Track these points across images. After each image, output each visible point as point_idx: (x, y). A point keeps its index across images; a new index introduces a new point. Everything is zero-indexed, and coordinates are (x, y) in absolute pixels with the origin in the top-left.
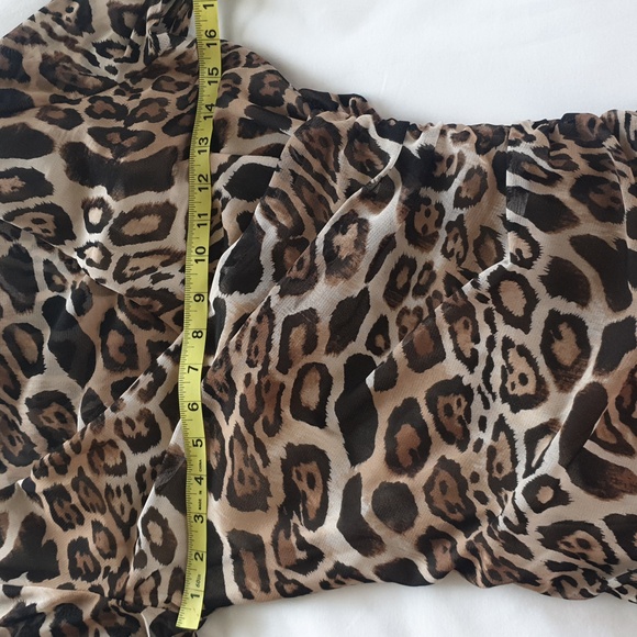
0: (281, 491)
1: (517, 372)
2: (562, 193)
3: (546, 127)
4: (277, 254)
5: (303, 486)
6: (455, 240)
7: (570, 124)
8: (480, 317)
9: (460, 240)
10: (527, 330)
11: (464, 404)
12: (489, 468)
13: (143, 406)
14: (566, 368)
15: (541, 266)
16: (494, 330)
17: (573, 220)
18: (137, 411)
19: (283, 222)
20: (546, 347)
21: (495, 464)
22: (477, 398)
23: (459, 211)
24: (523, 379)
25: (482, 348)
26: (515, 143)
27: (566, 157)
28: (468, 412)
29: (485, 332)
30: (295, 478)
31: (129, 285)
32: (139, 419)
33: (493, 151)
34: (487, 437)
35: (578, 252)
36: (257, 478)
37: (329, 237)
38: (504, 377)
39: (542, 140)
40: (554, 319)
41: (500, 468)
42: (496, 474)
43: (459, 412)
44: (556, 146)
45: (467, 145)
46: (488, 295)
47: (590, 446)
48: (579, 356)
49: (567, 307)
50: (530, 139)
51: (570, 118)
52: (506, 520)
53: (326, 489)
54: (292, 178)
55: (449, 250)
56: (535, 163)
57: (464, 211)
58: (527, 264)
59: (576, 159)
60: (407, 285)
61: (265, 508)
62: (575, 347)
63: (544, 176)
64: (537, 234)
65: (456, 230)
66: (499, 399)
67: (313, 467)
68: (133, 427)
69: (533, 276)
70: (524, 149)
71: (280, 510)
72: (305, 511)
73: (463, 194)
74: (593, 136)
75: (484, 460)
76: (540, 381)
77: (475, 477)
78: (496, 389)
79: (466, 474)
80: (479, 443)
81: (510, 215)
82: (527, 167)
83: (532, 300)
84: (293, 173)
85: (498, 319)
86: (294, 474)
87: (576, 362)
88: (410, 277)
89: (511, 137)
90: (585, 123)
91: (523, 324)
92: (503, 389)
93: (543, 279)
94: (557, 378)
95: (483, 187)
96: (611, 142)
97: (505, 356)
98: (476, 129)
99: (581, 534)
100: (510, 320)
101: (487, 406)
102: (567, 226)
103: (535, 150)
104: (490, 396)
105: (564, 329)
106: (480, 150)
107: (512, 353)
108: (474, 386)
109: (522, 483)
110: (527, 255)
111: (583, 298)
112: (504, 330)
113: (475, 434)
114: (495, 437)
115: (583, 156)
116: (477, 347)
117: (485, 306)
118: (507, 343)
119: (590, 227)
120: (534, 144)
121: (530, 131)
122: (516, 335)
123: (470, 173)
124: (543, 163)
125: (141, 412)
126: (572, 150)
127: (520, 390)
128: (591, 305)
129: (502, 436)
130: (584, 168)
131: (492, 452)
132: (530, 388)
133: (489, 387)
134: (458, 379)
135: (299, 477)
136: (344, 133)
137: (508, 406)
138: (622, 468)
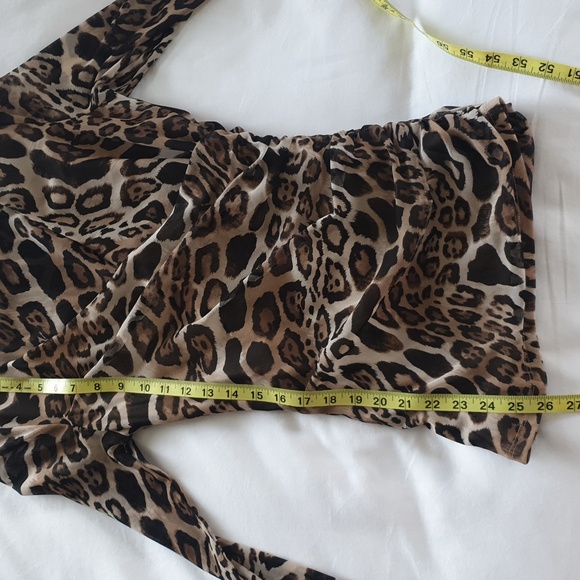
0: (187, 352)
1: (334, 278)
2: (363, 174)
3: (352, 134)
4: (194, 215)
5: (200, 348)
6: (305, 203)
7: (366, 133)
8: (314, 246)
9: (307, 203)
10: (341, 254)
11: (302, 297)
12: (316, 336)
14: (362, 277)
15: (351, 216)
16: (322, 254)
17: (369, 189)
19: (197, 196)
20: (352, 264)
21: (319, 334)
22: (309, 295)
23: (307, 186)
24: (338, 283)
25: (314, 265)
26: (335, 143)
27: (363, 151)
28: (303, 302)
29: (316, 254)
30: (193, 344)
31: (88, 236)
33: (323, 149)
34: (314, 318)
35: (372, 208)
37: (223, 203)
38: (326, 282)
39: (350, 141)
40: (357, 247)
41: (321, 335)
42: (319, 339)
43: (298, 302)
44: (358, 145)
45: (308, 146)
46: (321, 233)
47: (372, 321)
48: (370, 271)
49: (364, 241)
50: (343, 140)
51: (366, 128)
52: (321, 366)
53: (214, 348)
54: (199, 168)
55: (301, 209)
56: (346, 155)
57: (309, 186)
58: (344, 215)
59: (369, 152)
60: (278, 233)
61: (179, 363)
62: (368, 265)
63: (351, 162)
64: (349, 197)
65: (305, 197)
66: (322, 296)
67: (203, 337)
69: (346, 223)
70: (340, 146)
71: (189, 363)
72: (203, 362)
73: (308, 175)
74: (379, 139)
75: (313, 332)
76: (347, 283)
77: (308, 342)
78: (320, 290)
79: (303, 340)
80: (310, 321)
81: (334, 186)
82: (342, 158)
83: (345, 237)
84: (199, 164)
85: (324, 246)
86: (193, 342)
87: (368, 274)
88: (278, 228)
89: (333, 141)
90: (374, 131)
91: (339, 250)
92: (325, 289)
93: (352, 224)
94: (356, 283)
95: (319, 171)
96: (388, 142)
97: (328, 269)
98: (313, 138)
99: (364, 373)
100: (331, 247)
101: (314, 300)
102: (366, 193)
103: (346, 147)
104: (316, 294)
105: (362, 253)
106: (316, 149)
107: (332, 267)
108: (308, 288)
109: (331, 343)
110: (344, 209)
111: (374, 237)
112: (328, 254)
113: (307, 316)
114: (318, 318)
115: (374, 151)
116: (311, 264)
117: (318, 239)
118: (329, 261)
119: (378, 193)
120: (345, 144)
121: (343, 137)
122: (334, 256)
123: (311, 162)
124: (350, 154)
126: (367, 148)
127: (335, 289)
128: (379, 240)
129: (322, 317)
130: (374, 158)
131: (317, 327)
132: (341, 288)
133: (316, 288)
134: (299, 282)
135: (197, 344)
136: (230, 142)
137: (326, 300)
138: (391, 335)
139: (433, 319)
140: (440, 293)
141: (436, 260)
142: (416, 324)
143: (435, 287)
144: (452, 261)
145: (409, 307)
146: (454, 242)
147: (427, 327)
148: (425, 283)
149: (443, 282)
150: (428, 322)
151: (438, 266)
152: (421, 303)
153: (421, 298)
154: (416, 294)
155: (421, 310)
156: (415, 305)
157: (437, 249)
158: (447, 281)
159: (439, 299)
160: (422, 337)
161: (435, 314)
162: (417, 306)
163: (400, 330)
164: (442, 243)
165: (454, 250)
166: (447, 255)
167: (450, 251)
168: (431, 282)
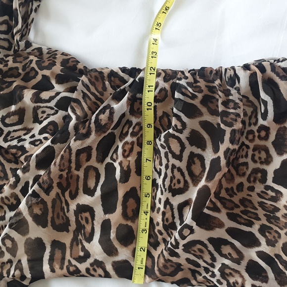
0: (75, 224)
1: (176, 178)
2: (196, 102)
3: (193, 72)
4: (76, 128)
5: (83, 222)
7: (202, 73)
8: (163, 155)
10: (181, 161)
12: (163, 220)
13: (12, 191)
14: (196, 176)
15: (186, 133)
16: (168, 161)
17: (201, 114)
18: (10, 193)
19: (78, 114)
20: (189, 167)
21: (165, 219)
22: (159, 190)
24: (179, 182)
25: (163, 168)
26: (180, 79)
27: (200, 87)
28: (156, 194)
29: (164, 161)
30: (80, 219)
32: (11, 197)
33: (171, 81)
34: (162, 207)
35: (202, 127)
36: (64, 217)
37: (97, 115)
38: (171, 181)
39: (191, 79)
40: (192, 155)
41: (167, 220)
42: (166, 223)
43: (153, 194)
44: (196, 81)
45: (160, 78)
46: (164, 144)
47: (206, 211)
48: (201, 172)
49: (198, 151)
50: (186, 78)
51: (203, 69)
52: (171, 244)
53: (93, 224)
56: (187, 89)
58: (181, 132)
59: (203, 88)
61: (68, 231)
62: (200, 168)
63: (190, 95)
64: (185, 118)
66: (167, 191)
67: (87, 215)
68: (9, 200)
69: (183, 137)
70: (183, 82)
71: (74, 232)
72: (84, 233)
73: (158, 98)
74: (211, 79)
75: (161, 217)
76: (186, 182)
77: (158, 224)
78: (167, 187)
79: (155, 222)
80: (159, 209)
81: (175, 110)
82: (184, 90)
83: (183, 147)
84: (83, 92)
85: (170, 155)
86: (80, 217)
87: (200, 174)
89: (179, 76)
90: (209, 72)
91: (179, 158)
92: (170, 187)
93: (187, 138)
94: (193, 181)
95: (166, 96)
96: (218, 82)
97: (172, 172)
98: (164, 71)
99: (199, 246)
100: (175, 156)
101: (162, 194)
102: (199, 116)
103: (187, 83)
104: (164, 190)
105: (196, 160)
106: (166, 80)
107: (176, 171)
108: (159, 185)
109: (179, 227)
110: (180, 127)
111: (203, 147)
112: (173, 161)
113: (158, 205)
114: (165, 207)
115: (206, 86)
116: (161, 167)
117: (165, 151)
118: (174, 166)
119: (207, 117)
120: (187, 81)
121: (187, 74)
122: (177, 163)
123: (161, 90)
124: (190, 89)
125: (12, 194)
126: (202, 83)
127: (177, 186)
128: (207, 150)
129: (168, 207)
130: (206, 91)
131: (164, 214)
132: (182, 185)
133: (164, 186)
135: (82, 219)
137: (170, 194)
138: (215, 218)
139: (245, 206)
140: (252, 189)
141: (246, 164)
142: (232, 209)
143: (247, 185)
144: (258, 165)
145: (228, 197)
146: (260, 152)
147: (241, 212)
148: (238, 180)
149: (254, 181)
150: (242, 208)
151: (247, 168)
152: (236, 195)
153: (235, 191)
154: (232, 188)
155: (236, 199)
156: (231, 196)
157: (246, 156)
158: (257, 181)
159: (251, 193)
160: (239, 219)
161: (247, 203)
162: (233, 196)
163: (222, 214)
164: (250, 153)
165: (260, 158)
166: (255, 162)
167: (256, 158)
168: (244, 180)
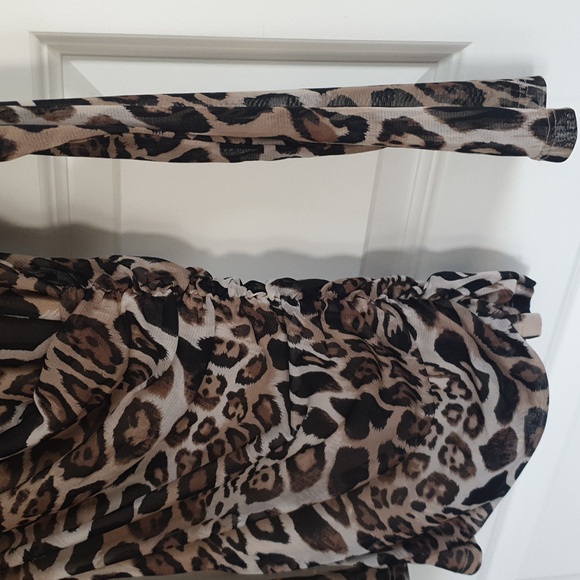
1: (261, 473)
14: (302, 473)
17: (337, 388)
24: (265, 478)
28: (210, 498)
35: (335, 408)
38: (250, 477)
45: (249, 339)
54: (61, 377)
62: (313, 458)
63: (322, 363)
66: (239, 491)
70: (304, 345)
76: (279, 480)
78: (239, 485)
84: (61, 372)
87: (310, 470)
92: (245, 484)
94: (293, 480)
101: (227, 494)
102: (331, 390)
103: (316, 347)
104: (231, 489)
113: (210, 516)
120: (313, 341)
124: (322, 356)
127: (260, 485)
132: (269, 485)
137: (244, 497)
138: (336, 532)
139: (396, 530)
140: (419, 507)
141: (425, 459)
142: (371, 528)
143: (413, 496)
144: (446, 471)
145: (370, 504)
146: (454, 450)
148: (401, 481)
149: (430, 496)
151: (425, 467)
152: (388, 506)
153: (389, 498)
154: (385, 492)
155: (384, 515)
156: (378, 505)
157: (432, 445)
158: (435, 499)
159: (415, 513)
160: (377, 546)
161: (402, 526)
162: (381, 507)
163: (349, 530)
164: (441, 442)
165: (453, 460)
166: (443, 461)
167: (447, 456)
168: (410, 485)
